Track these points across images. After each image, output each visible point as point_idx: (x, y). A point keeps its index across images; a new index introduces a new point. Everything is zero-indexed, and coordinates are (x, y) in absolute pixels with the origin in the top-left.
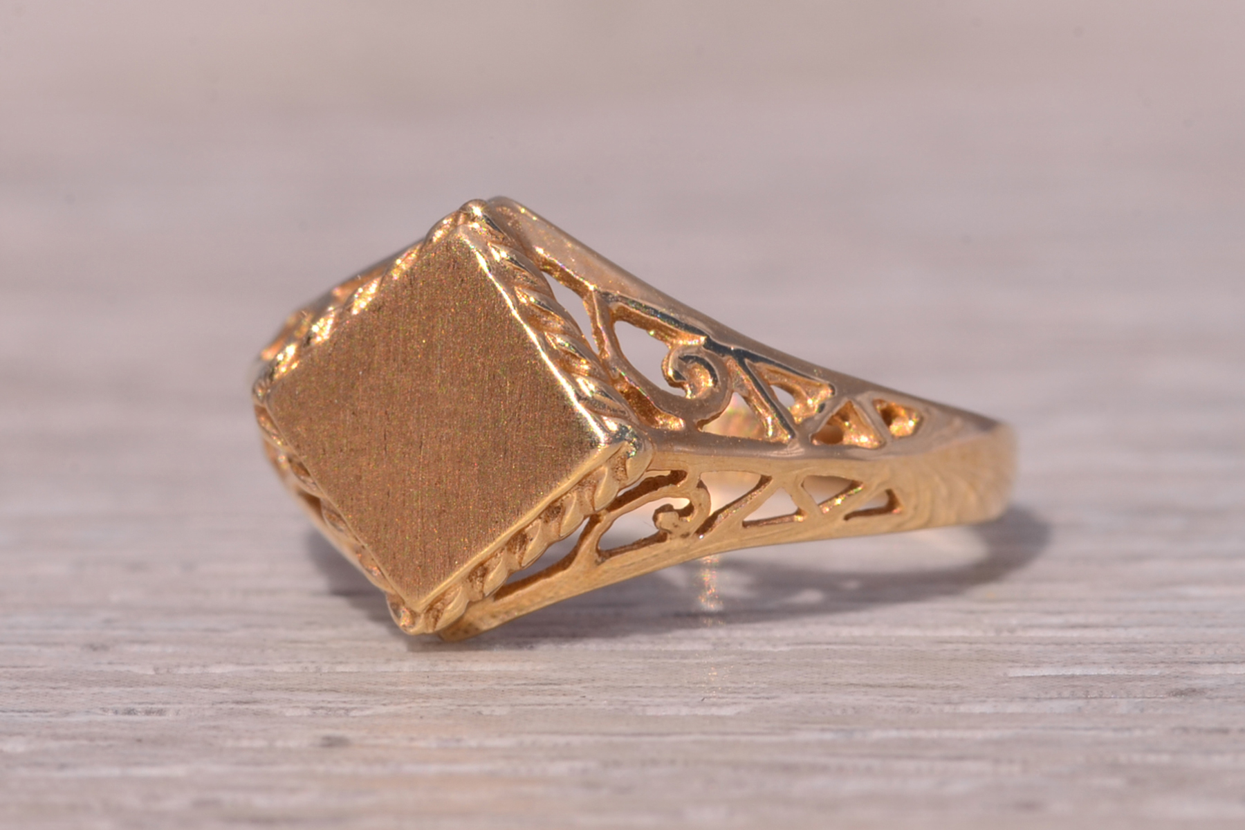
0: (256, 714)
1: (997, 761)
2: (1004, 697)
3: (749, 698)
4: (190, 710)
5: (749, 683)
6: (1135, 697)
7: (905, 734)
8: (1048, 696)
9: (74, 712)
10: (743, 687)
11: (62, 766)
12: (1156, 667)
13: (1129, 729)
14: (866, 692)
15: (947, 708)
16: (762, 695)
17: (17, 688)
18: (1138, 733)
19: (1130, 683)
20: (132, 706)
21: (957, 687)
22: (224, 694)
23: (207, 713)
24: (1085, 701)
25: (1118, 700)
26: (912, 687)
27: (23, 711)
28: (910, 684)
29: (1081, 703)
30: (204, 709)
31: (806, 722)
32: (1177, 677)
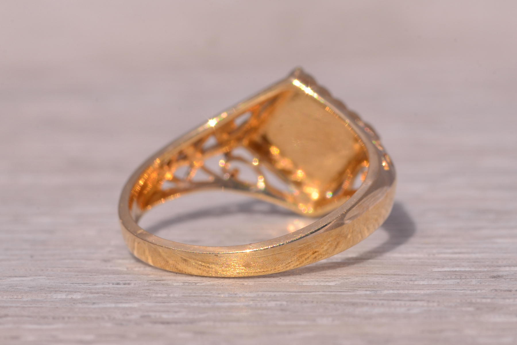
0: (163, 284)
1: (428, 301)
2: (431, 278)
3: (340, 279)
4: (140, 283)
5: (340, 273)
6: (478, 279)
7: (396, 292)
8: (447, 278)
9: (98, 284)
10: (338, 275)
11: (94, 303)
12: (485, 268)
13: (476, 290)
14: (381, 277)
15: (411, 283)
16: (345, 278)
17: (77, 275)
18: (479, 291)
19: (476, 274)
20: (119, 282)
21: (414, 275)
22: (151, 278)
23: (146, 284)
24: (460, 280)
25: (472, 280)
26: (398, 275)
27: (80, 284)
28: (398, 274)
29: (458, 281)
30: (144, 283)
31: (360, 288)
32: (493, 271)
